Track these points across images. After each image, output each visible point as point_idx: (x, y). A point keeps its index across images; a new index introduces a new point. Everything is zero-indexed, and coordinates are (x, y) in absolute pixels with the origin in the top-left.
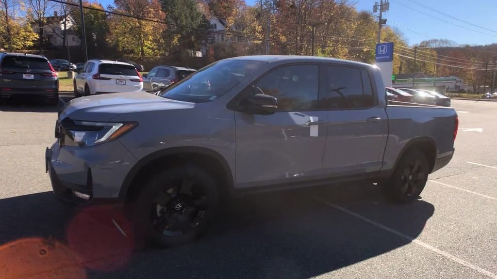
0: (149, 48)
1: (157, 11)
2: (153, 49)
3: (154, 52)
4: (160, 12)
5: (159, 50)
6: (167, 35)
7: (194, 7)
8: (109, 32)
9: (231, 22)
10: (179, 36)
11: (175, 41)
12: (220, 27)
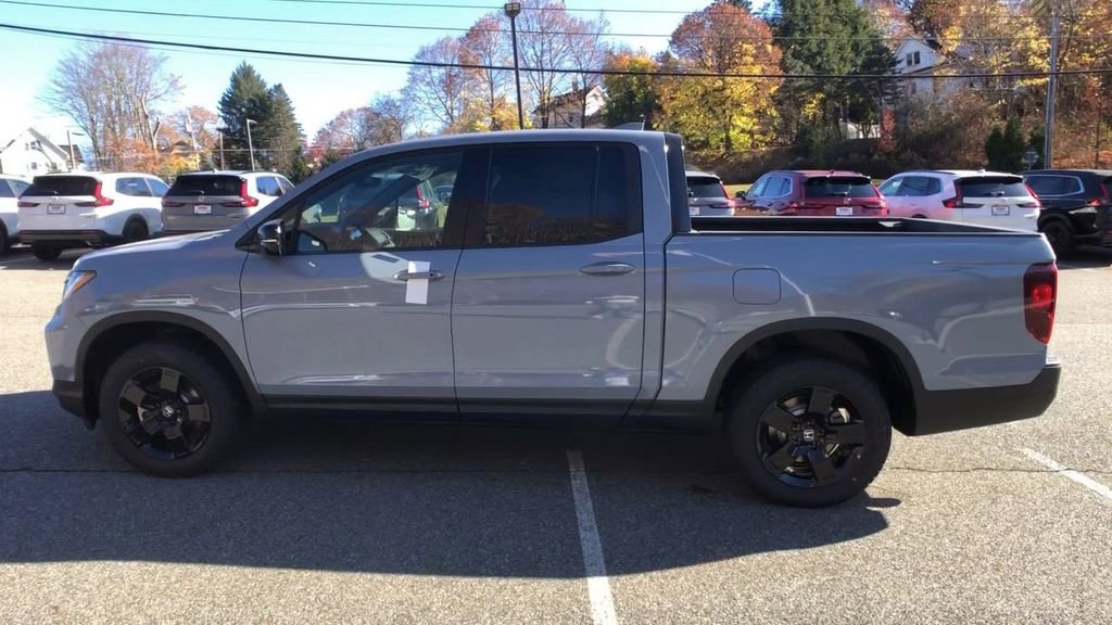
0: (743, 131)
1: (763, 46)
2: (751, 133)
3: (754, 140)
4: (769, 47)
5: (764, 133)
6: (788, 98)
7: (863, 20)
8: (660, 108)
9: (952, 38)
10: (821, 95)
11: (811, 109)
12: (929, 58)
